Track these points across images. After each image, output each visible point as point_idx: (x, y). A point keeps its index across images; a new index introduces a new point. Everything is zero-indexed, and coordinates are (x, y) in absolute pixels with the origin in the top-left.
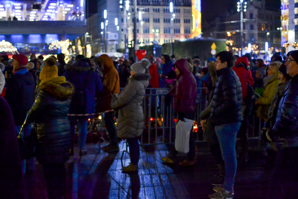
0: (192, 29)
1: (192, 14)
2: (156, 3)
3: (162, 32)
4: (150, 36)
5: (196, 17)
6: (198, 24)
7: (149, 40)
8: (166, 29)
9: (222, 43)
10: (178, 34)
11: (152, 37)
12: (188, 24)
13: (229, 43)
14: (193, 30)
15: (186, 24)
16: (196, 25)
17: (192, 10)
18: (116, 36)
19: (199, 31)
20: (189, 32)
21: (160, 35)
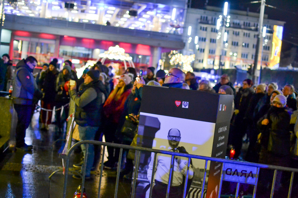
0: (271, 57)
1: (272, 42)
2: (237, 26)
3: (240, 56)
4: (227, 59)
5: (276, 45)
6: (277, 53)
7: (224, 63)
8: (243, 54)
11: (228, 59)
12: (267, 51)
14: (272, 58)
15: (265, 51)
16: (275, 54)
17: (272, 37)
19: (278, 59)
20: (267, 60)
21: (237, 59)
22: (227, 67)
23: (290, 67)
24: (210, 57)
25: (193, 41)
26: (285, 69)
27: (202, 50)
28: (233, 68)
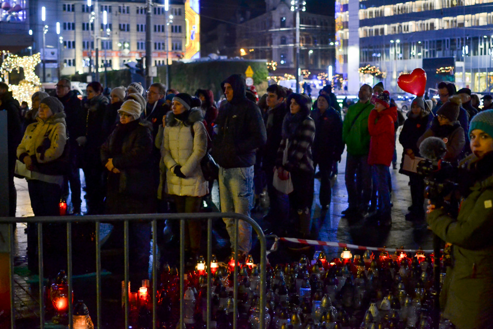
0: (186, 43)
1: (185, 18)
3: (134, 48)
4: (114, 54)
5: (192, 23)
6: (195, 35)
7: (110, 61)
8: (140, 42)
9: (261, 66)
10: (162, 51)
11: (117, 55)
12: (179, 35)
13: (271, 66)
14: (187, 45)
15: (174, 35)
16: (192, 37)
17: (184, 11)
18: (53, 54)
19: (197, 46)
20: (180, 48)
21: (130, 53)
22: (116, 66)
23: (214, 57)
24: (85, 54)
25: (52, 31)
26: (207, 59)
27: (72, 45)
28: (125, 67)
